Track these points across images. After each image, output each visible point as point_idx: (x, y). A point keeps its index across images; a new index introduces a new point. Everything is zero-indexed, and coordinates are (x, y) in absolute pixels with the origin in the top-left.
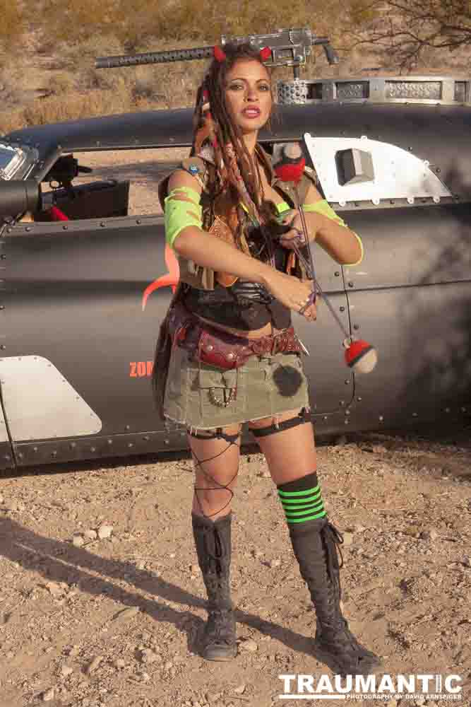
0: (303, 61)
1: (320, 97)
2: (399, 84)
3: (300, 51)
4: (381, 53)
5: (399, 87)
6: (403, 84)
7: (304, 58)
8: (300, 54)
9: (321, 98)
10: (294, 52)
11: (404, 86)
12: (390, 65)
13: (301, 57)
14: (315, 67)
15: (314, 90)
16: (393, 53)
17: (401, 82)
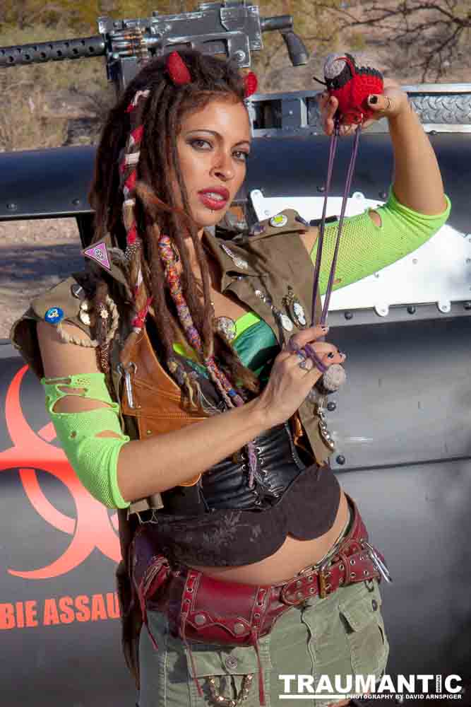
0: (246, 61)
1: (277, 124)
2: (419, 98)
3: (240, 43)
4: (387, 43)
5: (419, 104)
6: (427, 97)
7: (247, 54)
8: (240, 49)
9: (280, 127)
10: (229, 44)
11: (428, 100)
12: (404, 64)
13: (242, 54)
14: (269, 71)
15: (267, 112)
16: (409, 44)
17: (424, 94)
